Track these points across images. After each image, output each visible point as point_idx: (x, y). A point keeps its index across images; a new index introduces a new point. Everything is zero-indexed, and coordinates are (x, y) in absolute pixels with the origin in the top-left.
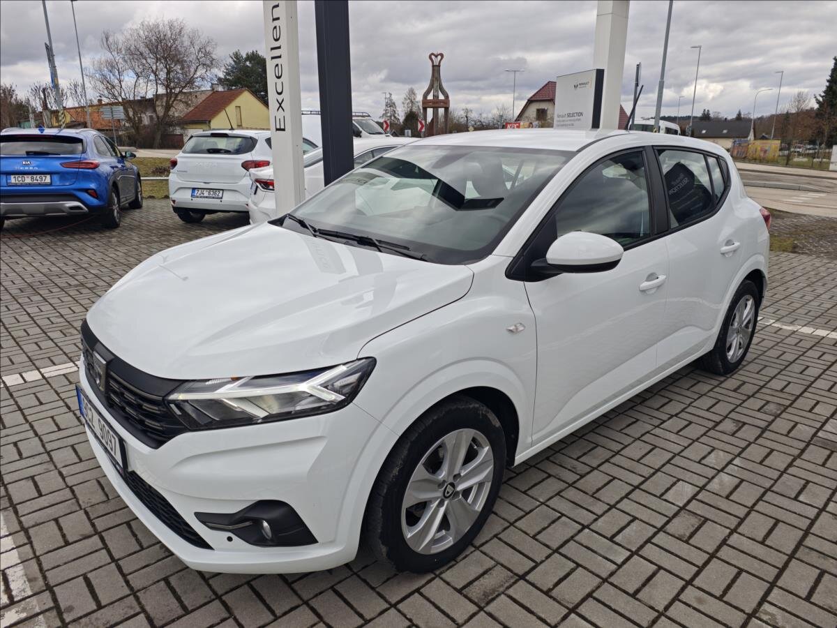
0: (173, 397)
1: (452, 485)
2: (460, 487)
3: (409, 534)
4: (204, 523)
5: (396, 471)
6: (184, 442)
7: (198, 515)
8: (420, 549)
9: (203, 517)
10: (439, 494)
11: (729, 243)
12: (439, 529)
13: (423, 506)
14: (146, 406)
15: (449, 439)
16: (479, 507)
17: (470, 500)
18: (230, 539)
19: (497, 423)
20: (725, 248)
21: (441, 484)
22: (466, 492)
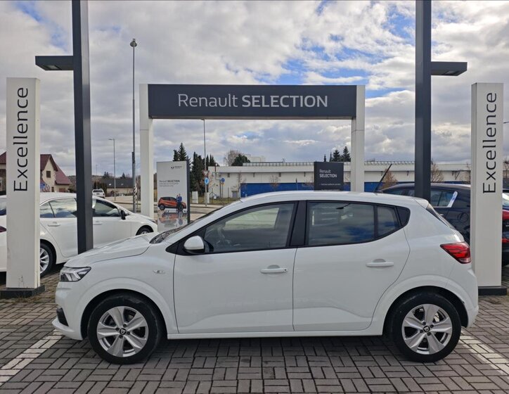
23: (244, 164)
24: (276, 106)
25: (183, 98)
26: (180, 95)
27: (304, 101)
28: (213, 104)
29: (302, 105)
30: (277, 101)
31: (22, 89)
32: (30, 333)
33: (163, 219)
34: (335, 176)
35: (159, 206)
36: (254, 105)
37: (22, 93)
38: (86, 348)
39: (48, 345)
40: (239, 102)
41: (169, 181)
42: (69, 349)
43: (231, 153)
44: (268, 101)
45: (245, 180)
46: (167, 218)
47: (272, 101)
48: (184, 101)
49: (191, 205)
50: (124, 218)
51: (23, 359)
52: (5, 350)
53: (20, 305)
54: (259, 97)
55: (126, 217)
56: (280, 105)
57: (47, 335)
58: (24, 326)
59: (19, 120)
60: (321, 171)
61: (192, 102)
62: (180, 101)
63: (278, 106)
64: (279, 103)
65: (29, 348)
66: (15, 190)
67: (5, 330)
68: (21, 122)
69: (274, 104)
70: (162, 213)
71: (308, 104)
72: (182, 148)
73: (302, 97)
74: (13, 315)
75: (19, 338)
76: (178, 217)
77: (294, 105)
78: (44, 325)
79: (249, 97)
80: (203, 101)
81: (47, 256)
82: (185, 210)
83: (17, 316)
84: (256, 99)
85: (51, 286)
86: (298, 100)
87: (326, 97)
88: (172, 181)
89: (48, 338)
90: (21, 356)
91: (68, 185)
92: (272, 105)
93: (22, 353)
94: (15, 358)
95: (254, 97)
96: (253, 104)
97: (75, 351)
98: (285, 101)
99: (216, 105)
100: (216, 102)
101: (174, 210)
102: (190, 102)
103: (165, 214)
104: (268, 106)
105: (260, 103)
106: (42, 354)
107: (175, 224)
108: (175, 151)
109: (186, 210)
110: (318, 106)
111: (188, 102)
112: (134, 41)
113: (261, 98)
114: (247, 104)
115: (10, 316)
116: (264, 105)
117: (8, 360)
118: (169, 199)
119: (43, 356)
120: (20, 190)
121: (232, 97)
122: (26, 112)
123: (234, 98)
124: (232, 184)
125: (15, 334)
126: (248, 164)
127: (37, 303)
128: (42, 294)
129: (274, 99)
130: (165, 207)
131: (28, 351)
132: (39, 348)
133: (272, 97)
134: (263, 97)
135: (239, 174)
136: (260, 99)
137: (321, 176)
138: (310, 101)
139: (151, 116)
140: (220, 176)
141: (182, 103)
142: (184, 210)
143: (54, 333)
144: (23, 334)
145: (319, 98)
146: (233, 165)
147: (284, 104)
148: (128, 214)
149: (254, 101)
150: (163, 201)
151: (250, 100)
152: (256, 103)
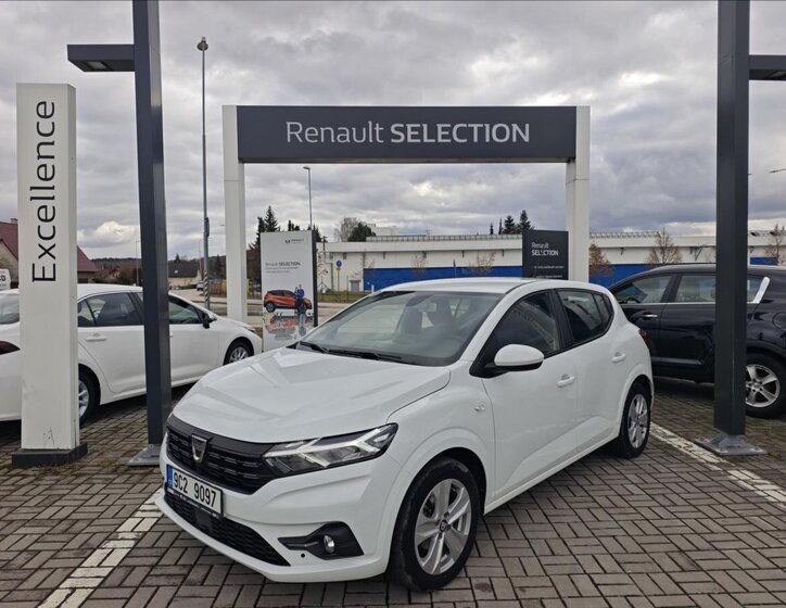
0: (267, 455)
1: (445, 521)
2: (451, 521)
3: (423, 564)
4: (285, 544)
5: (405, 522)
6: (274, 485)
7: (280, 540)
8: (433, 572)
9: (285, 541)
10: (437, 530)
11: (617, 354)
12: (442, 555)
13: (429, 540)
14: (247, 464)
15: (436, 490)
16: (466, 532)
17: (459, 529)
18: (303, 556)
19: (465, 469)
20: (615, 358)
21: (437, 523)
22: (455, 524)
23: (368, 238)
24: (445, 141)
25: (294, 128)
26: (289, 124)
27: (491, 134)
28: (343, 138)
29: (488, 140)
30: (447, 133)
31: (45, 103)
32: (77, 534)
33: (272, 328)
34: (556, 253)
35: (265, 305)
36: (410, 140)
37: (45, 111)
38: (184, 566)
39: (114, 560)
40: (386, 135)
41: (281, 264)
42: (153, 567)
43: (347, 222)
44: (433, 133)
45: (373, 263)
46: (279, 325)
47: (440, 133)
48: (296, 134)
49: (319, 304)
50: (207, 326)
51: (74, 589)
52: (36, 570)
53: (49, 480)
54: (419, 125)
55: (210, 324)
56: (452, 139)
57: (107, 539)
58: (62, 520)
59: (40, 157)
60: (534, 245)
61: (310, 134)
62: (289, 133)
63: (449, 141)
64: (450, 136)
65: (79, 567)
66: (34, 279)
67: (29, 530)
68: (43, 161)
69: (444, 137)
70: (270, 316)
71: (498, 137)
72: (270, 215)
73: (487, 126)
74: (40, 499)
75: (58, 546)
76: (298, 324)
77: (476, 140)
78: (98, 518)
79: (402, 126)
80: (327, 133)
81: (85, 391)
82: (310, 312)
83: (47, 502)
84: (413, 129)
85: (96, 443)
86: (482, 131)
87: (527, 126)
88: (287, 264)
89: (111, 544)
90: (68, 583)
91: (93, 272)
92: (440, 140)
93: (68, 577)
94: (57, 587)
95: (409, 126)
96: (409, 137)
97: (163, 571)
98: (461, 133)
99: (348, 140)
100: (347, 136)
101: (291, 312)
102: (306, 135)
103: (275, 318)
104: (433, 141)
105: (420, 136)
106: (106, 578)
107: (293, 335)
108: (260, 220)
109: (312, 311)
110: (514, 140)
111: (302, 135)
112: (204, 41)
113: (422, 128)
114: (399, 137)
115: (34, 502)
116: (426, 140)
117: (45, 593)
118: (282, 293)
119: (107, 583)
120: (44, 279)
121: (374, 126)
122: (52, 143)
123: (377, 129)
124: (352, 270)
125: (49, 538)
126: (374, 238)
127: (78, 476)
128: (83, 460)
129: (443, 129)
130: (275, 307)
131: (79, 572)
132: (98, 566)
133: (440, 126)
134: (425, 126)
135: (364, 254)
136: (420, 130)
137: (535, 253)
138: (501, 133)
139: (242, 160)
140: (331, 257)
141: (293, 136)
142: (308, 311)
143: (120, 536)
144: (64, 538)
145: (515, 127)
146: (350, 240)
147: (459, 137)
148: (215, 320)
149: (410, 133)
150: (271, 298)
151: (404, 130)
152: (413, 137)
